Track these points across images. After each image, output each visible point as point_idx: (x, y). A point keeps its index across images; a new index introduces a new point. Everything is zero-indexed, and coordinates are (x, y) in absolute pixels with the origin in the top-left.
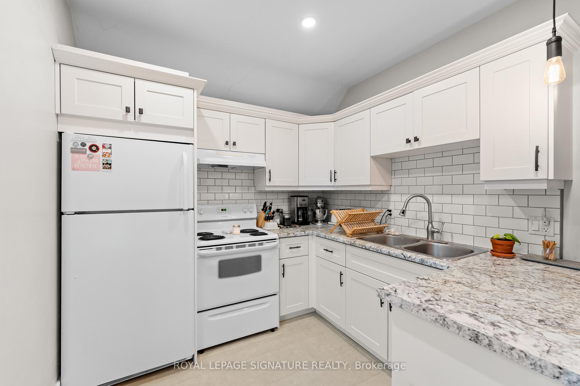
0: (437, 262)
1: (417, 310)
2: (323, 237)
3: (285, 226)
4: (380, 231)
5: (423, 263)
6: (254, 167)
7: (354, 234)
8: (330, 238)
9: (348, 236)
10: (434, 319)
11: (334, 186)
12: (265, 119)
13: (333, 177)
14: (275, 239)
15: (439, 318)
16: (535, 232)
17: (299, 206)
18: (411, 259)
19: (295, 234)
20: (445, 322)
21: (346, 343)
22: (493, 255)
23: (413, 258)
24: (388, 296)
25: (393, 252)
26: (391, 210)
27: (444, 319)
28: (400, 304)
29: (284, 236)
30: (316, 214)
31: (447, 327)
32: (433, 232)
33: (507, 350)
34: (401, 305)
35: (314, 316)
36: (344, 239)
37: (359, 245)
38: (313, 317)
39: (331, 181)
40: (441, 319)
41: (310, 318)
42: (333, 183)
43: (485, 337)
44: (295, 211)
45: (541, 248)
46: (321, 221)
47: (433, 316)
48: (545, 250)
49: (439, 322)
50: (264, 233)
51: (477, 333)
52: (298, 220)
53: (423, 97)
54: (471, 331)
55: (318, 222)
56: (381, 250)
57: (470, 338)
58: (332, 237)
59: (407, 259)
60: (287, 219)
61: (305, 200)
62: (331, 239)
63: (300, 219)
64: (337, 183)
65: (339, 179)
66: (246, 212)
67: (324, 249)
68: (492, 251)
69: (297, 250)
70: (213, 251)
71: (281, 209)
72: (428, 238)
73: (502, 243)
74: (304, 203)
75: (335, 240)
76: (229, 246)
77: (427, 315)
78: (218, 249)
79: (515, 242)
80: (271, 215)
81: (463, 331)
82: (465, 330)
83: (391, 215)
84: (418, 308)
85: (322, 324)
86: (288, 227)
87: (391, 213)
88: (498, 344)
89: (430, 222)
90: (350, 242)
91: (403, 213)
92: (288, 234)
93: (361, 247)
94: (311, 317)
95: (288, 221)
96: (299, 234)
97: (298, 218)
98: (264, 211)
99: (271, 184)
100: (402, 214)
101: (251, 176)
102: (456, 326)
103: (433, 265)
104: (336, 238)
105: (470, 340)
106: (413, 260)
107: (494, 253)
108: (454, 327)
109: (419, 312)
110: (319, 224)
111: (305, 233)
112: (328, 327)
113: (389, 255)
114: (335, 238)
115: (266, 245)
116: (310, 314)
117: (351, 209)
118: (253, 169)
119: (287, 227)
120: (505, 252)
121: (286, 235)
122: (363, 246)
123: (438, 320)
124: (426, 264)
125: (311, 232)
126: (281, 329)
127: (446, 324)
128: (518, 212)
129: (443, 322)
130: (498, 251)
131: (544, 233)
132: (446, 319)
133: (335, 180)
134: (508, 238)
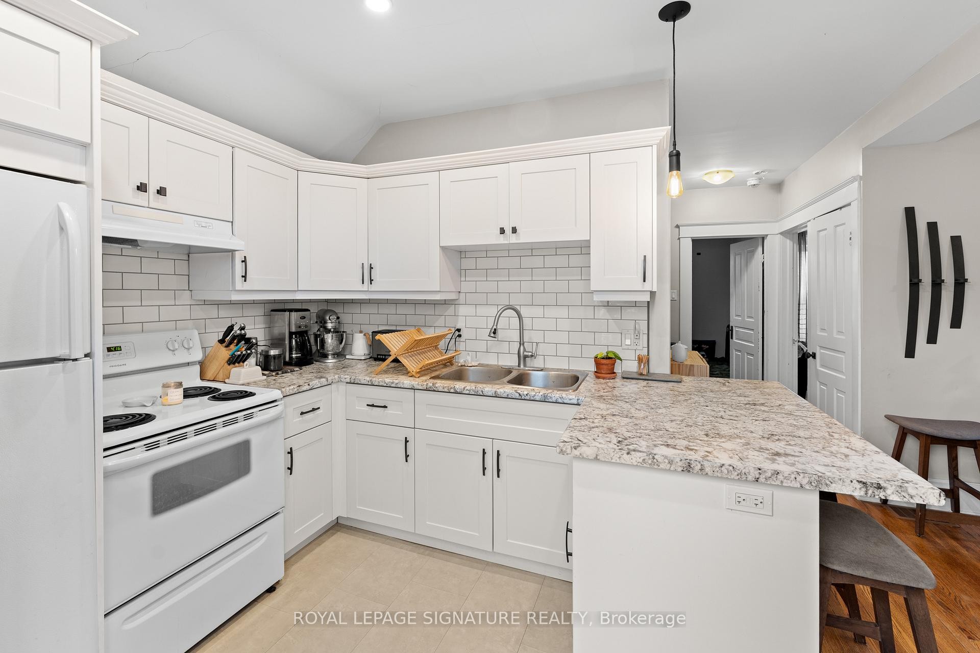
0: (564, 396)
1: (618, 456)
2: (367, 383)
3: (273, 371)
4: (449, 362)
5: (546, 400)
6: (190, 247)
7: (424, 371)
8: (381, 384)
9: (411, 376)
10: (641, 460)
11: (368, 291)
12: (233, 147)
13: (368, 274)
14: (275, 401)
15: (647, 458)
16: (628, 347)
17: (293, 330)
18: (529, 396)
19: (311, 385)
20: (655, 460)
21: (415, 555)
22: (598, 377)
23: (533, 395)
24: (575, 449)
25: (502, 390)
26: (460, 329)
27: (653, 457)
28: (595, 455)
29: (292, 392)
30: (325, 343)
31: (657, 465)
32: (525, 357)
33: (717, 469)
34: (597, 455)
35: (339, 531)
36: (413, 382)
37: (444, 388)
38: (339, 533)
39: (363, 283)
40: (649, 459)
41: (334, 537)
42: (365, 287)
43: (697, 463)
44: (284, 340)
45: (636, 363)
46: (334, 354)
47: (640, 458)
48: (640, 366)
49: (648, 462)
50: (246, 392)
51: (689, 461)
52: (291, 358)
53: (522, 174)
54: (683, 461)
55: (327, 357)
56: (482, 391)
57: (682, 469)
58: (387, 380)
59: (523, 397)
60: (274, 357)
61: (304, 318)
62: (385, 385)
63: (294, 356)
64: (374, 287)
65: (378, 280)
66: (177, 349)
67: (368, 405)
68: (595, 372)
69: (312, 414)
70: (139, 454)
71: (254, 338)
72: (519, 365)
73: (608, 363)
74: (303, 322)
75: (393, 385)
76: (176, 434)
77: (633, 458)
78: (150, 447)
79: (616, 360)
80: (242, 353)
81: (675, 464)
82: (677, 462)
83: (460, 336)
84: (620, 453)
85: (361, 539)
86: (280, 372)
87: (461, 333)
88: (709, 466)
89: (521, 343)
90: (425, 386)
91: (494, 333)
92: (299, 386)
93: (447, 391)
94: (336, 535)
95: (276, 361)
96: (318, 383)
97: (291, 353)
98: (224, 344)
99: (247, 286)
100: (492, 335)
101: (182, 267)
102: (667, 461)
103: (560, 401)
104: (397, 381)
105: (683, 470)
106: (532, 398)
107: (599, 375)
108: (665, 462)
109: (622, 458)
110: (331, 361)
111: (327, 381)
112: (373, 540)
113: (496, 396)
114: (392, 383)
115: (260, 416)
116: (331, 531)
117: (403, 331)
118: (187, 252)
119: (278, 374)
120: (610, 372)
121: (295, 390)
122: (452, 388)
123: (646, 461)
124: (550, 400)
125: (336, 376)
126: (288, 579)
127: (655, 463)
128: (613, 325)
129: (652, 462)
130: (603, 372)
131: (635, 347)
132: (656, 457)
133: (371, 280)
134: (610, 355)
